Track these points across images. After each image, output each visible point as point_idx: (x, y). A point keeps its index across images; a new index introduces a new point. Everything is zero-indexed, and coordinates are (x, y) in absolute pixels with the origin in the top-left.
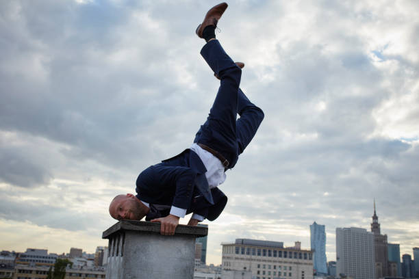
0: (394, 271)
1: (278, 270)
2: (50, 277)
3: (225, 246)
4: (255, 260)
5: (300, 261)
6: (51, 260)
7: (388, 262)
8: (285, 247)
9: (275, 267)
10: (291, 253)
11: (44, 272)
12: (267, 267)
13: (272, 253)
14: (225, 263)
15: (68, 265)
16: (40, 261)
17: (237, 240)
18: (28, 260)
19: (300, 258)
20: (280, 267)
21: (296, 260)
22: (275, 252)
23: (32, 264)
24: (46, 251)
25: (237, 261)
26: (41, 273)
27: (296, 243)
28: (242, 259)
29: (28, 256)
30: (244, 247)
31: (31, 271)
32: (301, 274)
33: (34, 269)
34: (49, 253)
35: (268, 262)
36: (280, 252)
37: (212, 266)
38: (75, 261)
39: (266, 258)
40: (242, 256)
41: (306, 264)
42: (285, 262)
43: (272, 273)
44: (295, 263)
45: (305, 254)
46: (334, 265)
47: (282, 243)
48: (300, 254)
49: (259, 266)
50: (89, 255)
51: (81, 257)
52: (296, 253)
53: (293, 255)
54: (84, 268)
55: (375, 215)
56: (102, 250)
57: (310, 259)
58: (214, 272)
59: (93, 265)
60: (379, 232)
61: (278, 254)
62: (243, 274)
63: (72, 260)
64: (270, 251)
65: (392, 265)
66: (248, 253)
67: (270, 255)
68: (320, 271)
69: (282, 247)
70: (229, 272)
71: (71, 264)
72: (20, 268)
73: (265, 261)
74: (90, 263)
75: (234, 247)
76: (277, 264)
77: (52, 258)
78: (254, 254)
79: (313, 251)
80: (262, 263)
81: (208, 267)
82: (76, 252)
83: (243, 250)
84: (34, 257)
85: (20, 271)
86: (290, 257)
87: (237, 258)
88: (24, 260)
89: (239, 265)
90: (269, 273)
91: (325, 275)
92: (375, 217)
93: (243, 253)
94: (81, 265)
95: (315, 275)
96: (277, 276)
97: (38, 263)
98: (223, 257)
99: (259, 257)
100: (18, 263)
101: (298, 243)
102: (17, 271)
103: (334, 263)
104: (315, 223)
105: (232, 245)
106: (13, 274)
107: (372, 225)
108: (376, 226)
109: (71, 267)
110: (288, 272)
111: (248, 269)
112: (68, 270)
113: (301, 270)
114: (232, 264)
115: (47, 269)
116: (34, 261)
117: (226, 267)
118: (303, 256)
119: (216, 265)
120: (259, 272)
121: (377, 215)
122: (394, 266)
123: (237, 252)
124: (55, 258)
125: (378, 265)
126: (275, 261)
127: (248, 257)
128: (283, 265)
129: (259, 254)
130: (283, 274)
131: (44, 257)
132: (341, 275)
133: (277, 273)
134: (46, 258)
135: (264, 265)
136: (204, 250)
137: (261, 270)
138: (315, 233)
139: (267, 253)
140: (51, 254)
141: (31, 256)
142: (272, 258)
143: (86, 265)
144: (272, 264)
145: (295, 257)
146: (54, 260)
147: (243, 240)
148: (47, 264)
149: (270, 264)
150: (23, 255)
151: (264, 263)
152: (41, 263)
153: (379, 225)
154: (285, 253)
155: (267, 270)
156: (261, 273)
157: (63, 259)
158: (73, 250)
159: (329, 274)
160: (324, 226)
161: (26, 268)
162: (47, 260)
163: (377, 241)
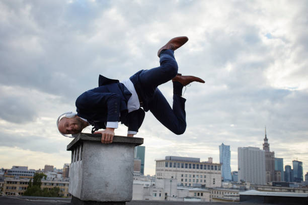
0: (279, 177)
1: (196, 178)
2: (30, 186)
3: (157, 161)
4: (179, 171)
5: (212, 171)
6: (30, 174)
7: (275, 171)
8: (201, 161)
9: (194, 176)
10: (205, 166)
11: (26, 183)
12: (188, 176)
13: (192, 166)
14: (158, 174)
15: (44, 177)
16: (22, 175)
17: (166, 157)
18: (13, 175)
19: (212, 169)
20: (198, 176)
21: (209, 171)
22: (194, 165)
23: (17, 177)
24: (27, 167)
25: (167, 172)
26: (24, 184)
27: (209, 158)
28: (170, 171)
29: (14, 171)
30: (171, 162)
31: (16, 183)
32: (212, 181)
33: (18, 180)
34: (29, 169)
35: (189, 172)
36: (198, 165)
37: (148, 176)
38: (48, 174)
39: (188, 169)
40: (170, 169)
41: (216, 173)
42: (202, 172)
43: (192, 180)
44: (208, 173)
45: (216, 167)
46: (236, 174)
47: (199, 159)
48: (212, 166)
49: (182, 176)
50: (59, 170)
51: (52, 171)
52: (209, 166)
53: (207, 167)
54: (55, 179)
55: (266, 138)
56: (68, 166)
57: (219, 170)
58: (150, 180)
59: (62, 177)
60: (269, 150)
61: (196, 167)
62: (171, 181)
63: (46, 174)
64: (190, 165)
65: (278, 173)
66: (175, 167)
67: (190, 168)
68: (226, 178)
69: (199, 162)
70: (161, 180)
71: (46, 176)
72: (8, 180)
73: (187, 172)
74: (59, 176)
75: (164, 163)
76: (196, 174)
77: (31, 172)
78: (179, 167)
79: (221, 164)
80: (184, 174)
81: (146, 177)
82: (49, 168)
83: (171, 164)
84: (18, 172)
85: (8, 182)
86: (205, 169)
87: (166, 170)
88: (11, 175)
89: (168, 175)
90: (190, 180)
91: (230, 181)
92: (266, 139)
93: (171, 166)
94: (53, 177)
95: (223, 181)
96: (195, 183)
97: (21, 176)
98: (157, 170)
99: (183, 169)
100: (6, 177)
101: (211, 159)
102: (6, 182)
103: (236, 172)
104: (223, 144)
105: (163, 161)
106: (3, 184)
107: (263, 145)
108: (266, 146)
109: (45, 179)
110: (203, 179)
111: (174, 178)
112: (43, 181)
113: (213, 178)
114: (163, 175)
115: (28, 181)
116: (18, 175)
117: (159, 177)
118: (214, 168)
119: (151, 176)
120: (182, 180)
121: (267, 138)
122: (279, 174)
123: (167, 166)
124: (34, 173)
125: (268, 173)
126: (194, 172)
127: (174, 169)
128: (199, 174)
129: (182, 167)
130: (199, 181)
131: (25, 172)
132: (241, 181)
133: (196, 181)
134: (27, 172)
135: (186, 175)
136: (143, 165)
137: (184, 178)
138: (223, 151)
139: (188, 166)
140: (31, 170)
141: (16, 172)
142: (192, 170)
143: (56, 177)
144: (192, 174)
145: (209, 169)
146: (33, 174)
147: (170, 157)
148: (28, 177)
149: (190, 174)
150: (10, 171)
151: (186, 173)
152: (23, 176)
153: (269, 145)
154: (201, 166)
155: (188, 178)
156: (184, 180)
157: (39, 173)
158: (46, 167)
159: (233, 180)
160: (229, 146)
161: (12, 180)
162: (28, 174)
163: (267, 156)
